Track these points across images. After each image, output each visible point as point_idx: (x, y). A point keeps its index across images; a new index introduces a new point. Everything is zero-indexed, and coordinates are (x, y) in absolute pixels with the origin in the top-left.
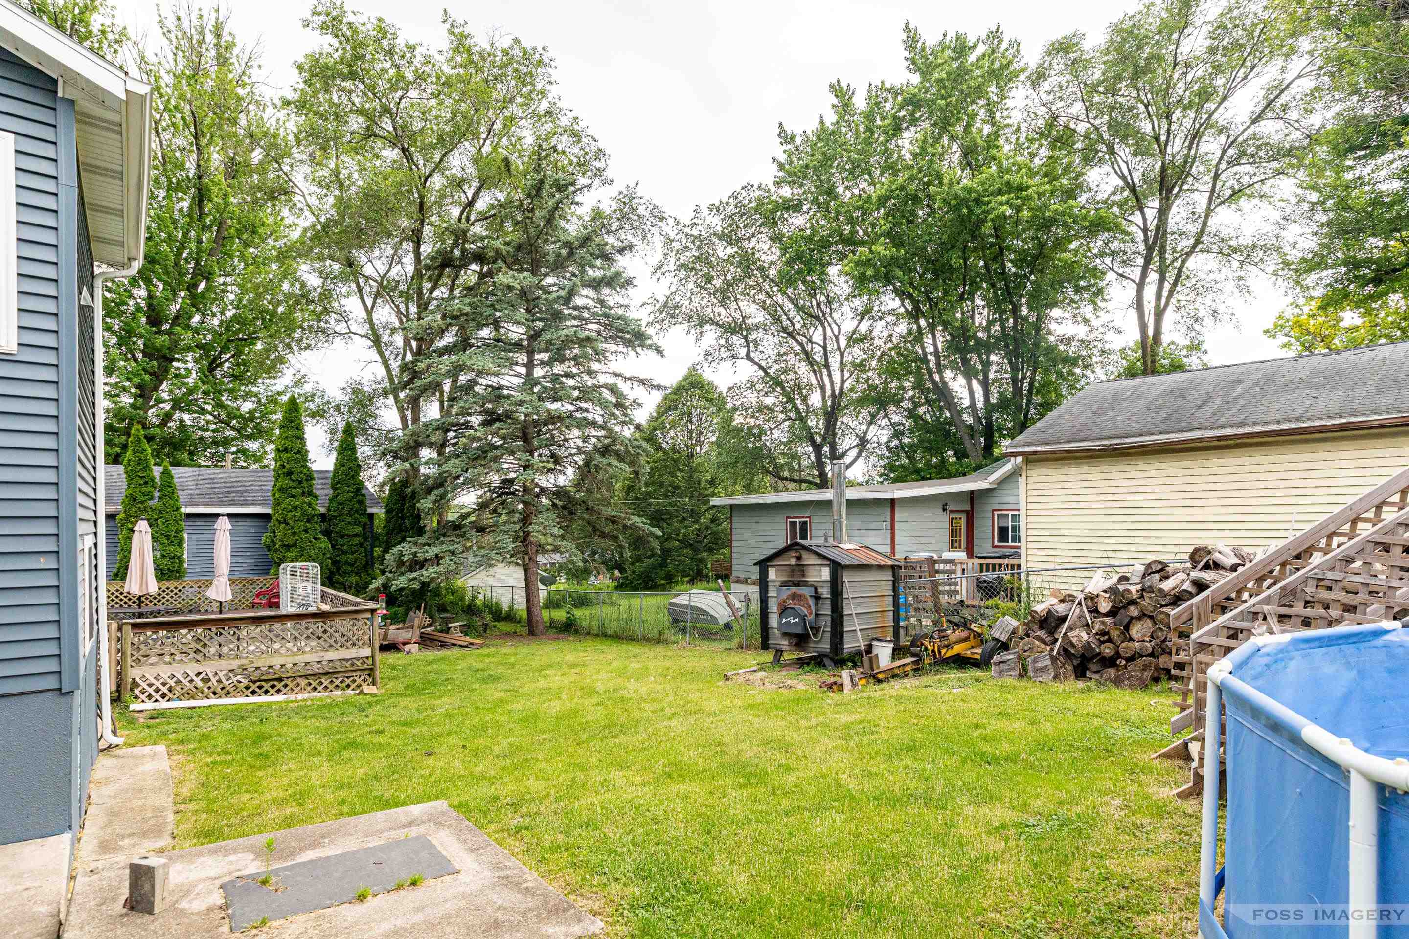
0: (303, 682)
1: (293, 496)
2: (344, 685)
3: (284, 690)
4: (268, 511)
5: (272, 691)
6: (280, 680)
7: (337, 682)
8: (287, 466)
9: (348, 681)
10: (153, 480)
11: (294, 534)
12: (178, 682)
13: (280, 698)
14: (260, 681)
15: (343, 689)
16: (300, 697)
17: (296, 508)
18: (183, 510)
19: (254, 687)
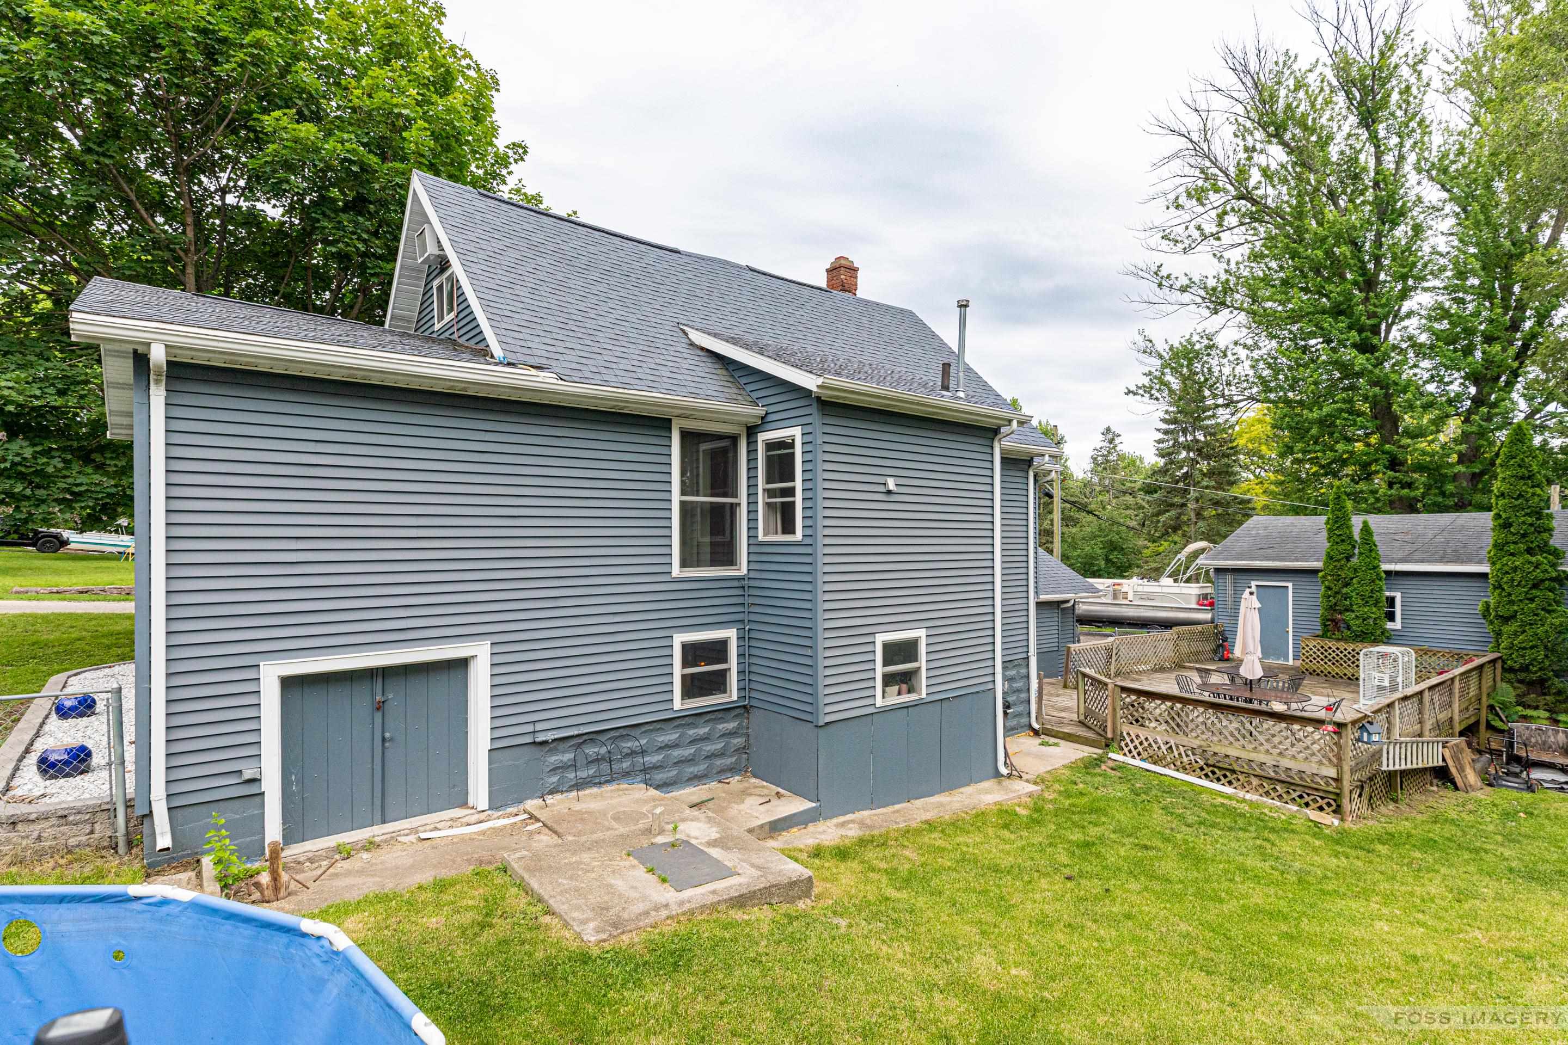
0: (1255, 782)
1: (1512, 554)
2: (1303, 801)
3: (1235, 784)
4: (1485, 568)
5: (1223, 781)
6: (1233, 772)
7: (1295, 795)
8: (1504, 515)
9: (1307, 799)
10: (1350, 537)
11: (1512, 602)
12: (1150, 745)
13: (1228, 790)
14: (1214, 766)
15: (1300, 805)
16: (1248, 796)
17: (1515, 569)
18: (1385, 567)
19: (1207, 770)
